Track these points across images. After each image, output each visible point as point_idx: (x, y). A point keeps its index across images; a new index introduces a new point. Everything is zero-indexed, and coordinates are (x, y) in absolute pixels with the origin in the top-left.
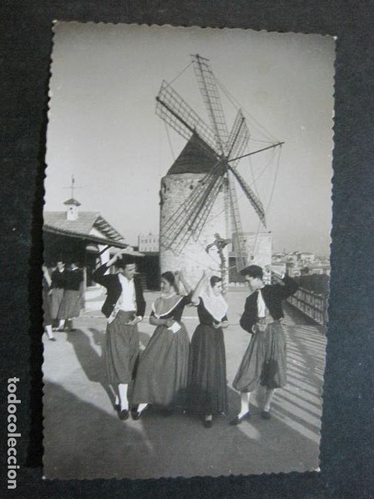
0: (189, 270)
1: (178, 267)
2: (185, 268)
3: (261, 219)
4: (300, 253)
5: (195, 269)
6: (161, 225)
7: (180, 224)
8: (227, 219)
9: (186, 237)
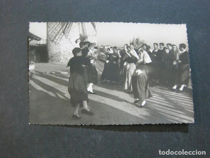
0: (62, 52)
1: (57, 51)
2: (60, 51)
3: (94, 28)
4: (104, 45)
5: (65, 51)
6: (47, 31)
7: (58, 30)
8: (79, 28)
9: (61, 37)
